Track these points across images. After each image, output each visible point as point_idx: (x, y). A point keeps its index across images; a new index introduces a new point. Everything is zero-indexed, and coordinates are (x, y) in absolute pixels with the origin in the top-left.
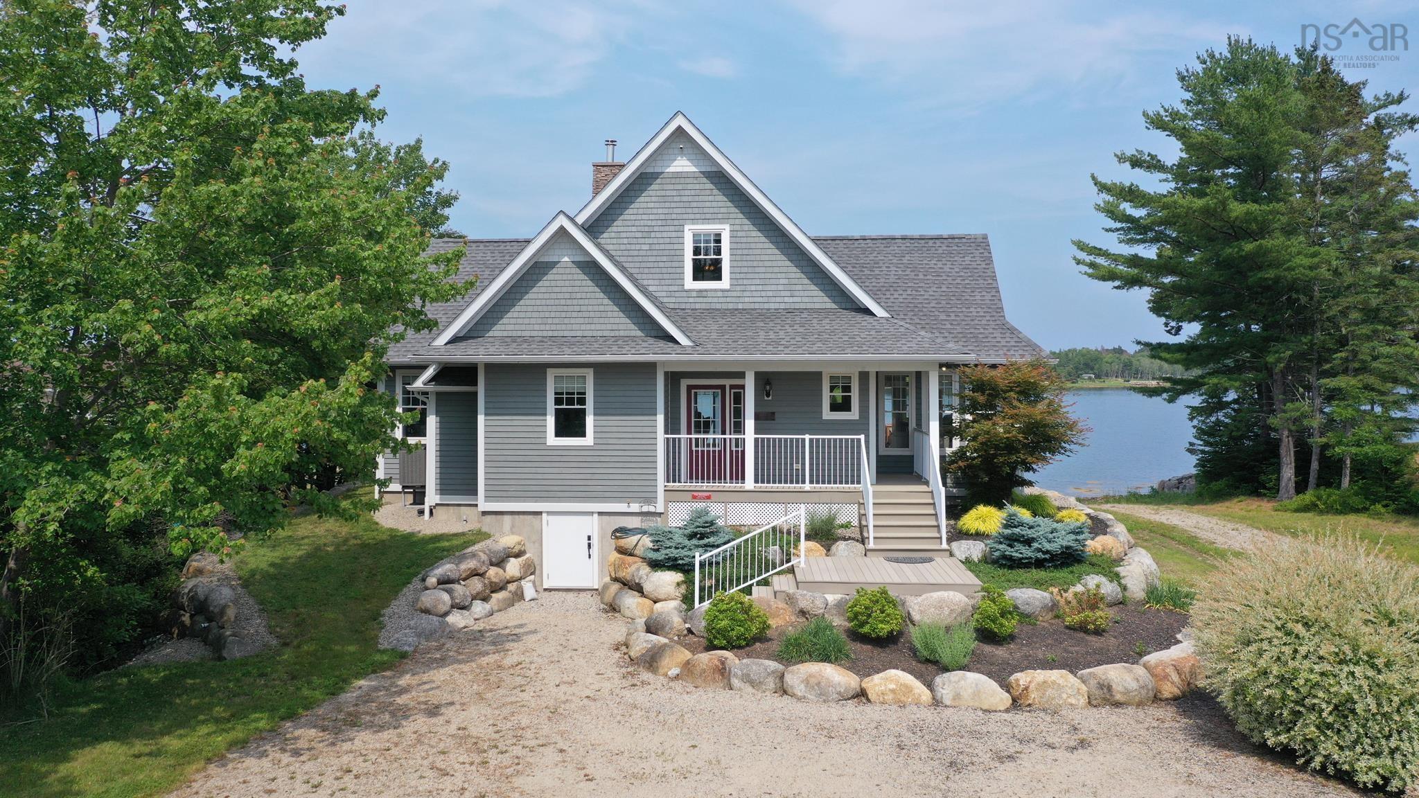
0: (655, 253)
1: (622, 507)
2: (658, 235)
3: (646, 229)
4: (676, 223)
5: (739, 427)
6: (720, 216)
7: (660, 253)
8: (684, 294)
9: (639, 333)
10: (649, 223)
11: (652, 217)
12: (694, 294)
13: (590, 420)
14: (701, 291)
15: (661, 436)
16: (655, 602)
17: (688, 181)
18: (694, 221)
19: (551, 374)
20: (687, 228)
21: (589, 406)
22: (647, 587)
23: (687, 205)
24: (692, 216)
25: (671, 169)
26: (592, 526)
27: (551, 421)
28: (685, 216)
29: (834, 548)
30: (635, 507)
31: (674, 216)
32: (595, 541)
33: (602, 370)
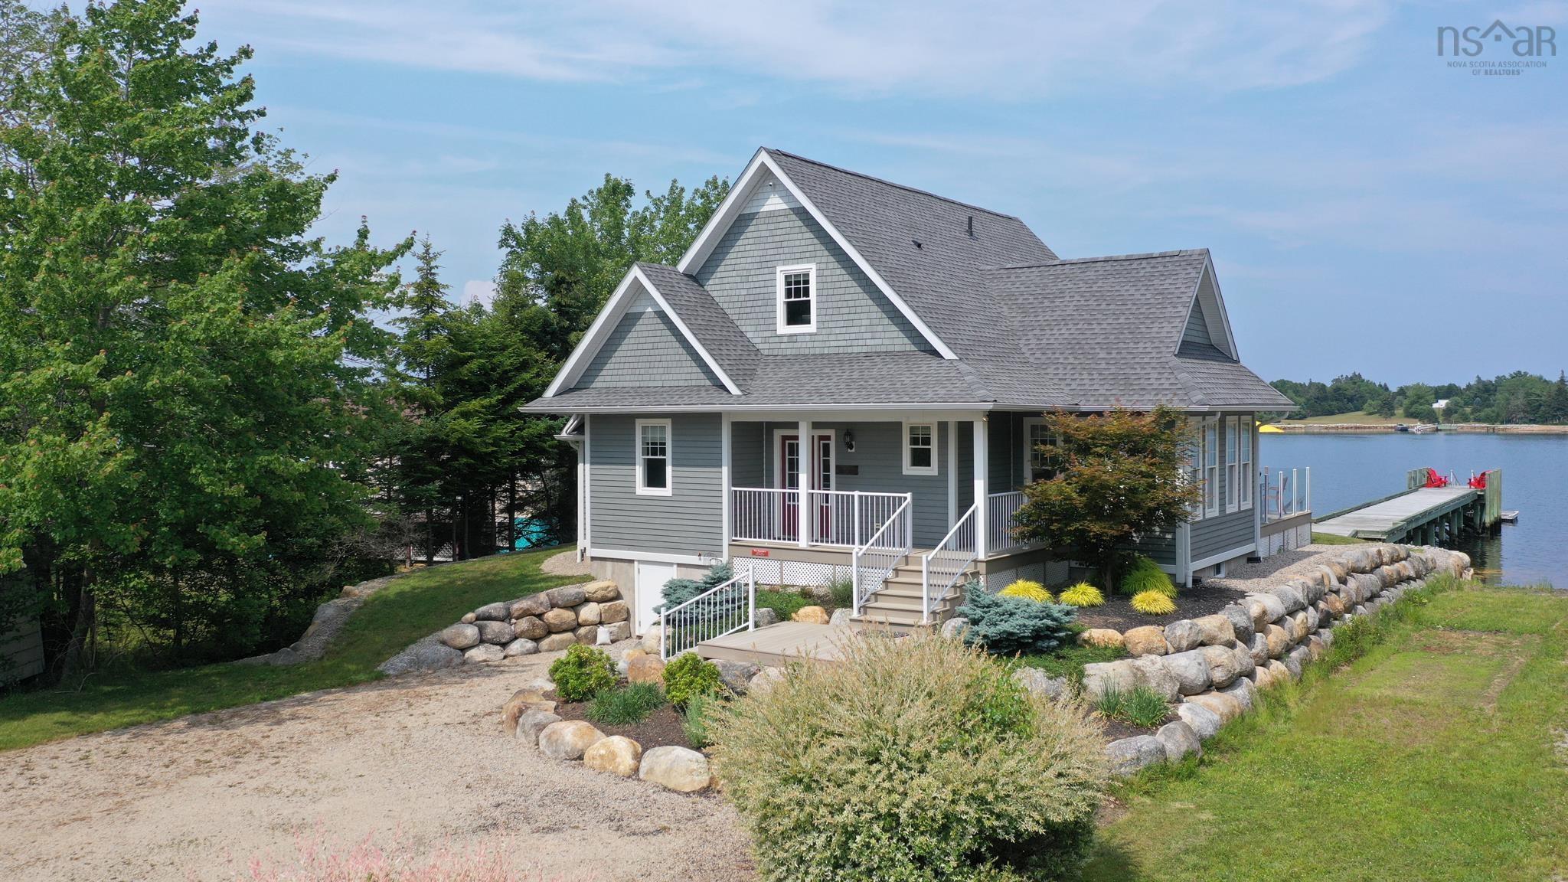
0: (752, 297)
1: (694, 558)
2: (755, 279)
3: (745, 273)
4: (770, 264)
6: (808, 255)
7: (757, 297)
8: (777, 340)
10: (747, 267)
11: (749, 260)
12: (785, 339)
13: (669, 471)
14: (791, 336)
15: (726, 488)
17: (780, 219)
18: (785, 262)
19: (639, 424)
20: (779, 269)
21: (669, 457)
23: (779, 245)
24: (783, 257)
25: (765, 209)
27: (640, 470)
28: (778, 257)
31: (768, 259)
33: (678, 419)
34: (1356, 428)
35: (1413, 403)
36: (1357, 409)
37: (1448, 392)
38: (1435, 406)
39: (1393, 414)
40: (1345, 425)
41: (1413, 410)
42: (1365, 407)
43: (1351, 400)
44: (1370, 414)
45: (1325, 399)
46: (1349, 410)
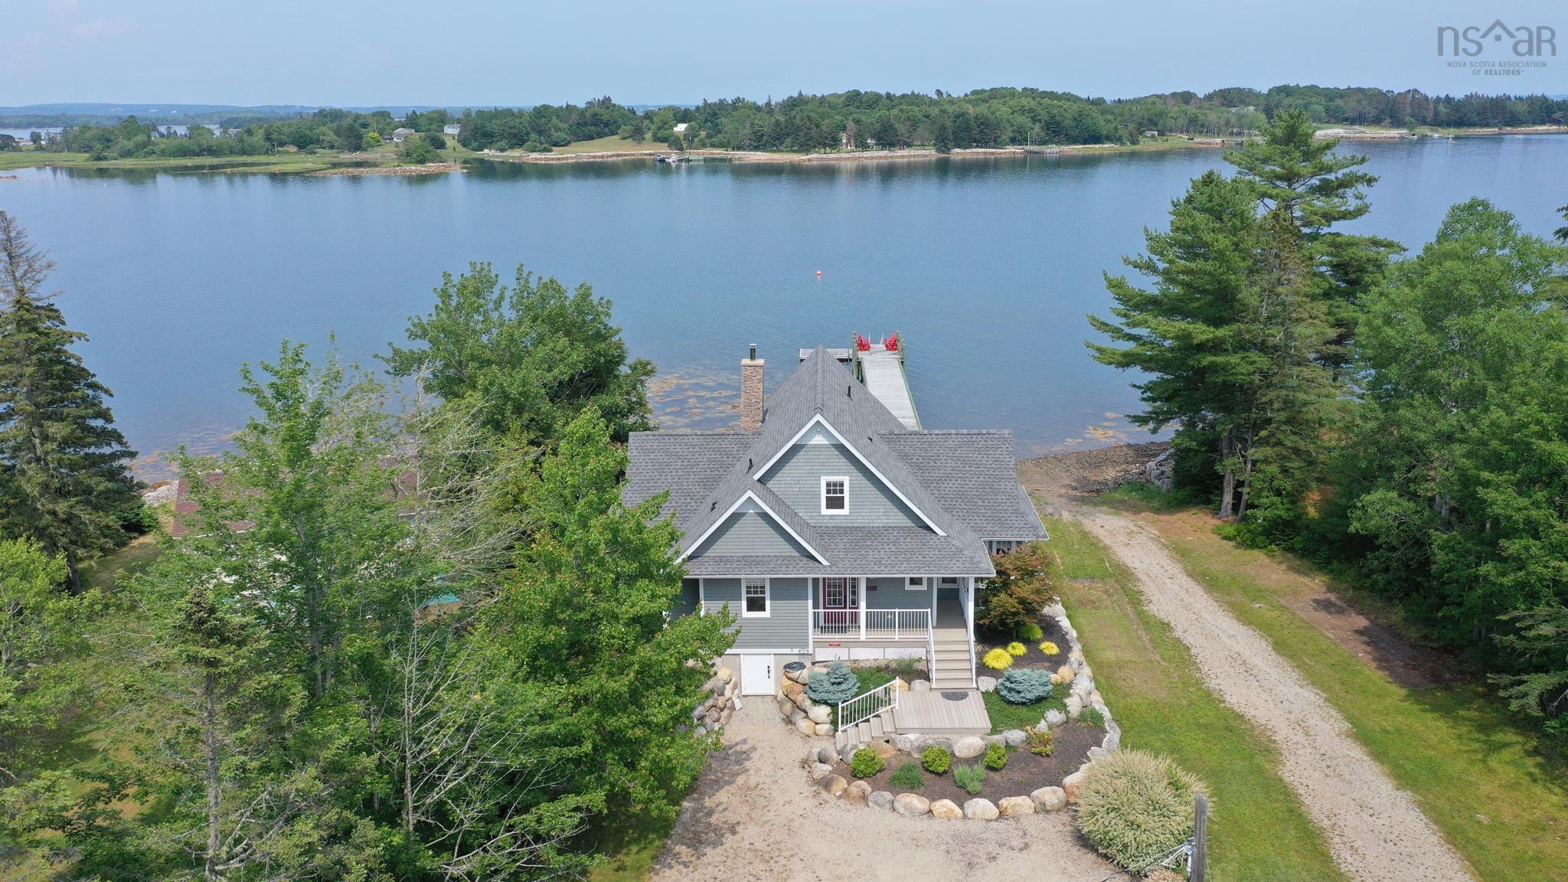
0: (802, 493)
1: (788, 651)
2: (805, 482)
3: (797, 478)
4: (816, 475)
5: (855, 603)
6: (842, 471)
7: (806, 493)
8: (820, 517)
9: (797, 554)
10: (798, 475)
11: (800, 471)
12: (826, 517)
13: (768, 603)
14: (831, 515)
15: (811, 611)
16: (817, 724)
17: (823, 449)
18: (827, 474)
19: (744, 583)
20: (822, 478)
21: (767, 595)
22: (811, 715)
23: (822, 464)
24: (825, 472)
25: (813, 443)
26: (770, 661)
27: (744, 604)
28: (821, 471)
29: (913, 683)
30: (796, 651)
31: (814, 471)
32: (772, 669)
34: (618, 155)
35: (660, 128)
36: (613, 134)
37: (684, 116)
38: (676, 129)
39: (644, 139)
40: (610, 153)
41: (659, 135)
42: (620, 131)
43: (606, 125)
44: (624, 139)
45: (585, 124)
46: (606, 135)
